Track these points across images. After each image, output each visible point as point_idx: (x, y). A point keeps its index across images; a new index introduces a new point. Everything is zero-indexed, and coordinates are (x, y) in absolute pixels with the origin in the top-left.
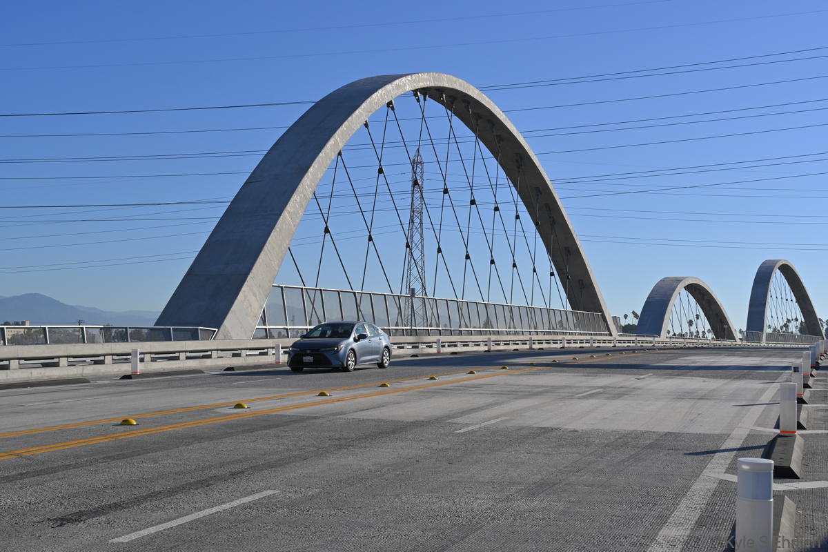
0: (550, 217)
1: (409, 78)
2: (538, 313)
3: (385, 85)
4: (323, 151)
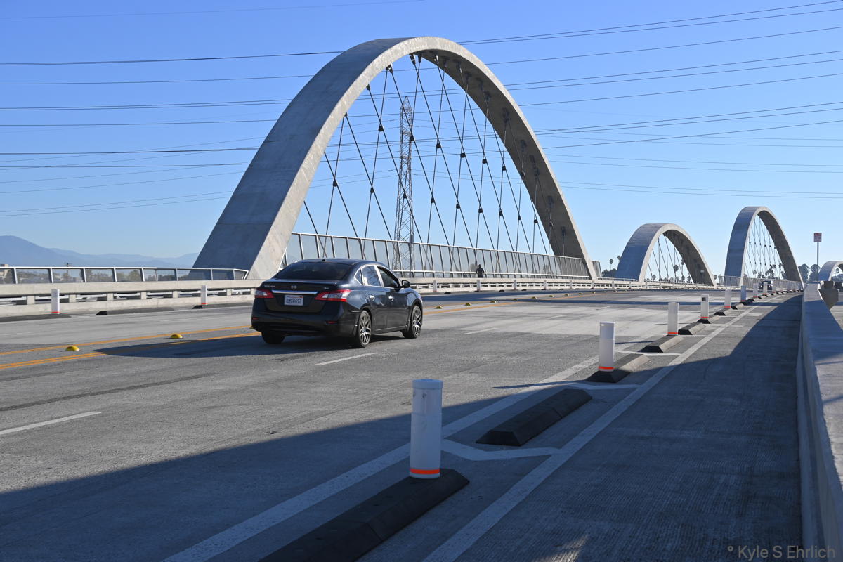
0: (535, 168)
1: (406, 42)
2: (522, 258)
3: (384, 51)
4: (332, 113)
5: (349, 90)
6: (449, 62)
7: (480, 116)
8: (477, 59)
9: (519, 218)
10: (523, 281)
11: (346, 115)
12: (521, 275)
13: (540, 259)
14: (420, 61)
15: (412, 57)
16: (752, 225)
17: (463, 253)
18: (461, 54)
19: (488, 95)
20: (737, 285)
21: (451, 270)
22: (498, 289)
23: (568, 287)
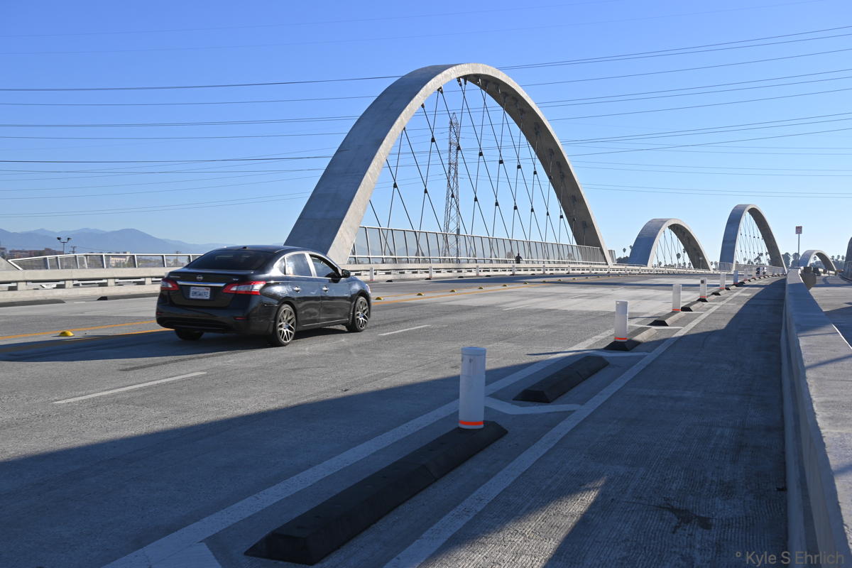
0: (561, 172)
1: (454, 68)
2: (550, 247)
3: (437, 75)
4: (393, 127)
5: (407, 108)
6: (490, 85)
7: (516, 129)
8: (513, 81)
9: (548, 214)
10: (551, 267)
11: (404, 129)
12: (549, 262)
13: (565, 248)
14: (465, 84)
15: (459, 81)
16: (743, 220)
17: (501, 243)
18: (500, 78)
19: (522, 111)
20: (730, 270)
21: (491, 257)
22: (530, 273)
23: (588, 272)
